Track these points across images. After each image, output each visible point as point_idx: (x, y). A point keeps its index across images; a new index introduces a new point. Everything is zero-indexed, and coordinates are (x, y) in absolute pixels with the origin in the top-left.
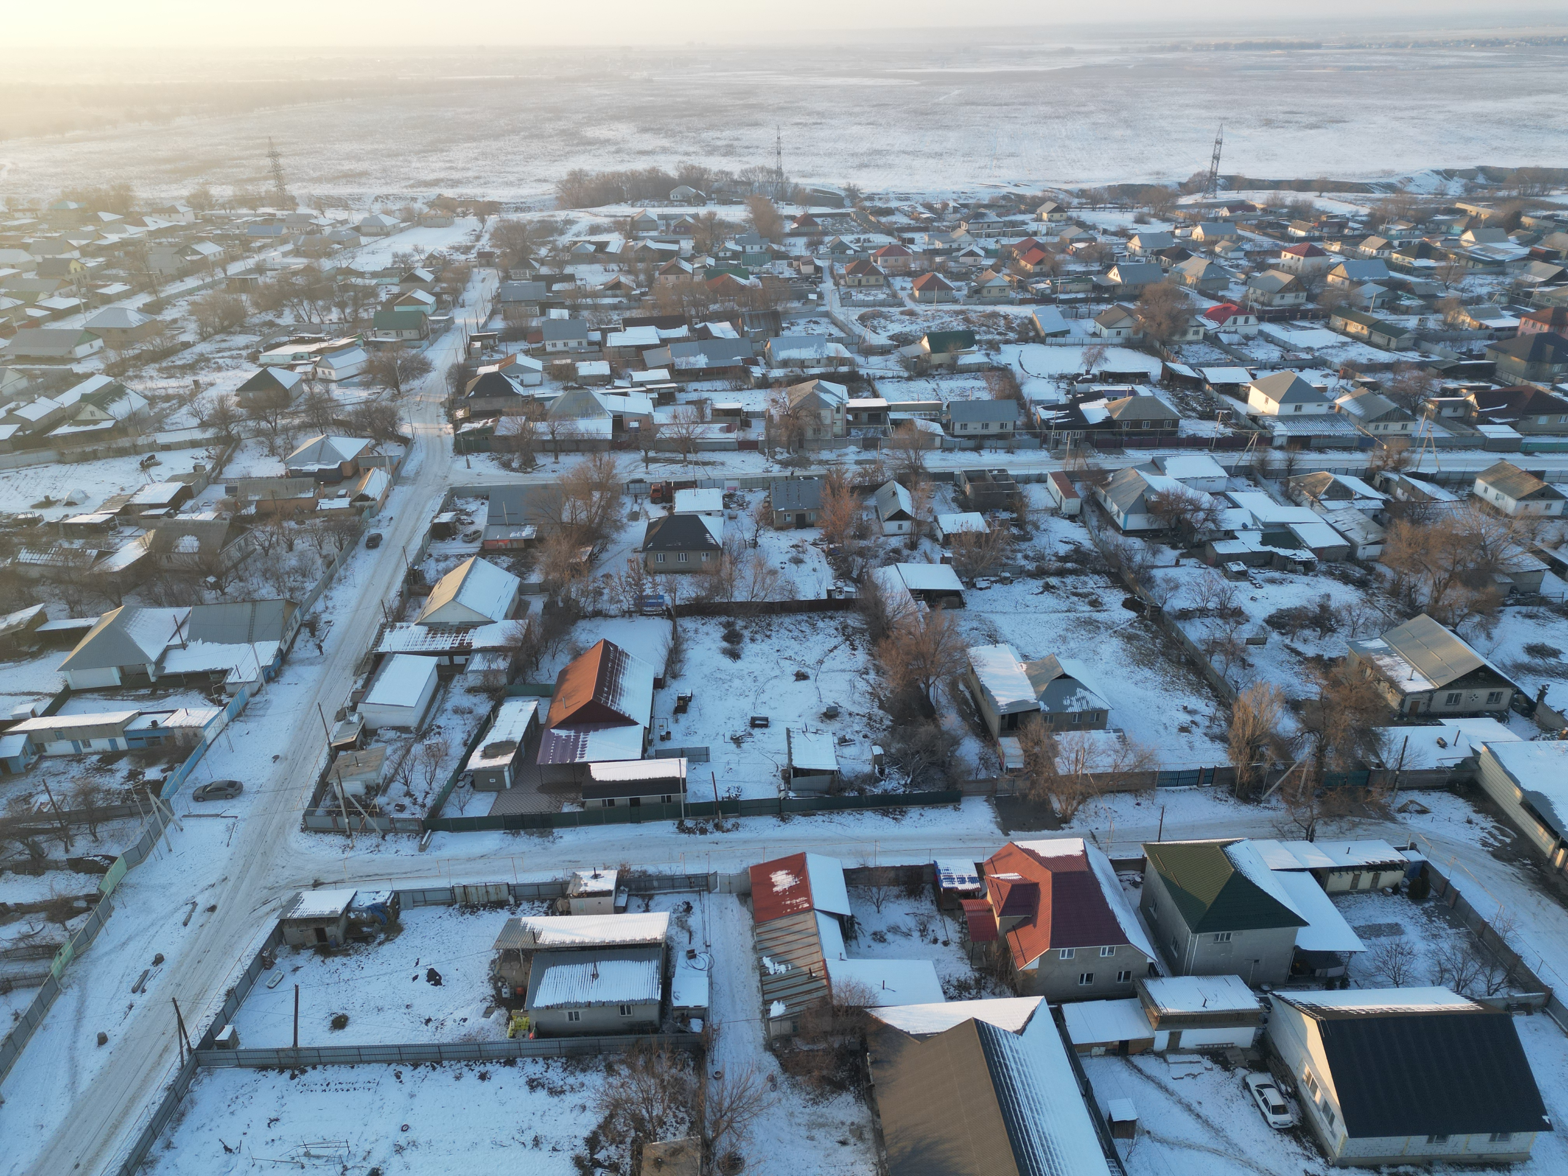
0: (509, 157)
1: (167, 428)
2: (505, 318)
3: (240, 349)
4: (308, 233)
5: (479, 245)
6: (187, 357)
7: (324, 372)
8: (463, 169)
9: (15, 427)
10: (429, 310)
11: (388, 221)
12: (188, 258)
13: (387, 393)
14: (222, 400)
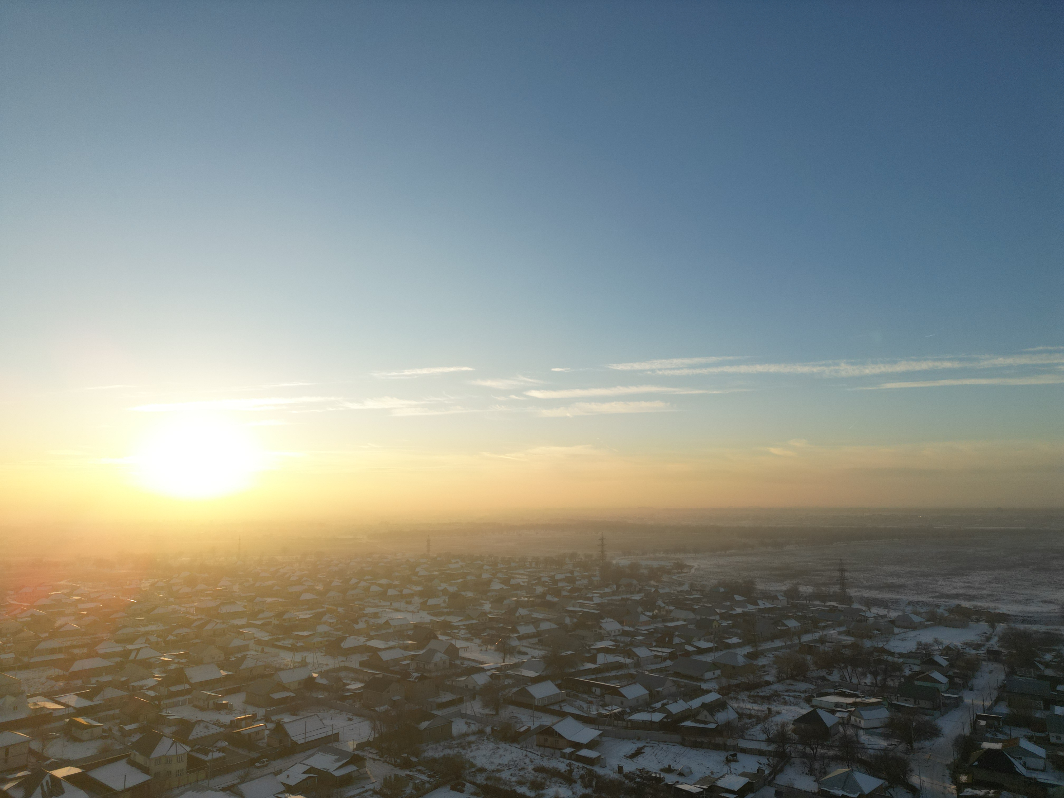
0: (1019, 583)
1: (746, 737)
2: (1010, 705)
3: (801, 692)
4: (858, 621)
5: (989, 644)
6: (766, 691)
7: (855, 720)
8: (979, 589)
9: (663, 715)
10: (942, 688)
11: (916, 619)
12: (779, 628)
13: (902, 747)
14: (783, 725)
